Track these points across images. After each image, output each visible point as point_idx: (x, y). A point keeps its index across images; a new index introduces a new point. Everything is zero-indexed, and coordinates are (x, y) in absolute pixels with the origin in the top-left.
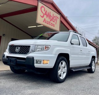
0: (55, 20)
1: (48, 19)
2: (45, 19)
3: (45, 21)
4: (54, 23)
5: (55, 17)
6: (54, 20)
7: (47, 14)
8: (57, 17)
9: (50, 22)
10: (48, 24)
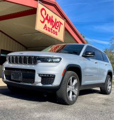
3: (46, 28)
6: (56, 27)
7: (49, 19)
9: (52, 29)
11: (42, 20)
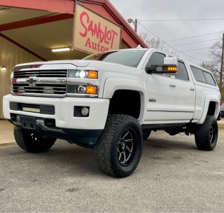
1: (94, 39)
2: (89, 39)
3: (89, 43)
4: (108, 46)
5: (109, 32)
7: (93, 28)
8: (114, 33)
9: (99, 45)
10: (95, 48)
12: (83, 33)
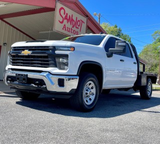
0: (79, 26)
1: (69, 25)
2: (65, 25)
3: (65, 28)
4: (78, 30)
5: (79, 21)
6: (77, 26)
7: (68, 18)
8: (82, 22)
9: (72, 29)
10: (69, 31)
11: (61, 21)
12: (61, 20)
